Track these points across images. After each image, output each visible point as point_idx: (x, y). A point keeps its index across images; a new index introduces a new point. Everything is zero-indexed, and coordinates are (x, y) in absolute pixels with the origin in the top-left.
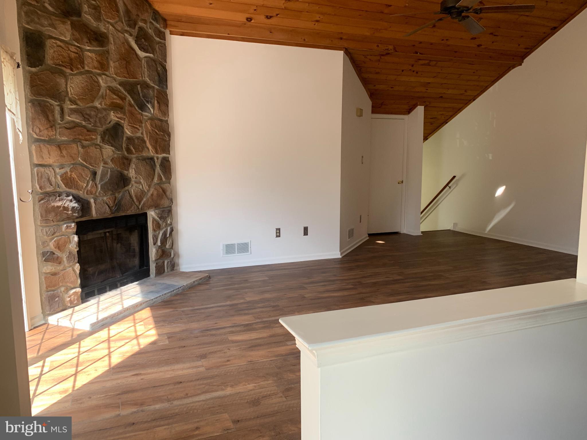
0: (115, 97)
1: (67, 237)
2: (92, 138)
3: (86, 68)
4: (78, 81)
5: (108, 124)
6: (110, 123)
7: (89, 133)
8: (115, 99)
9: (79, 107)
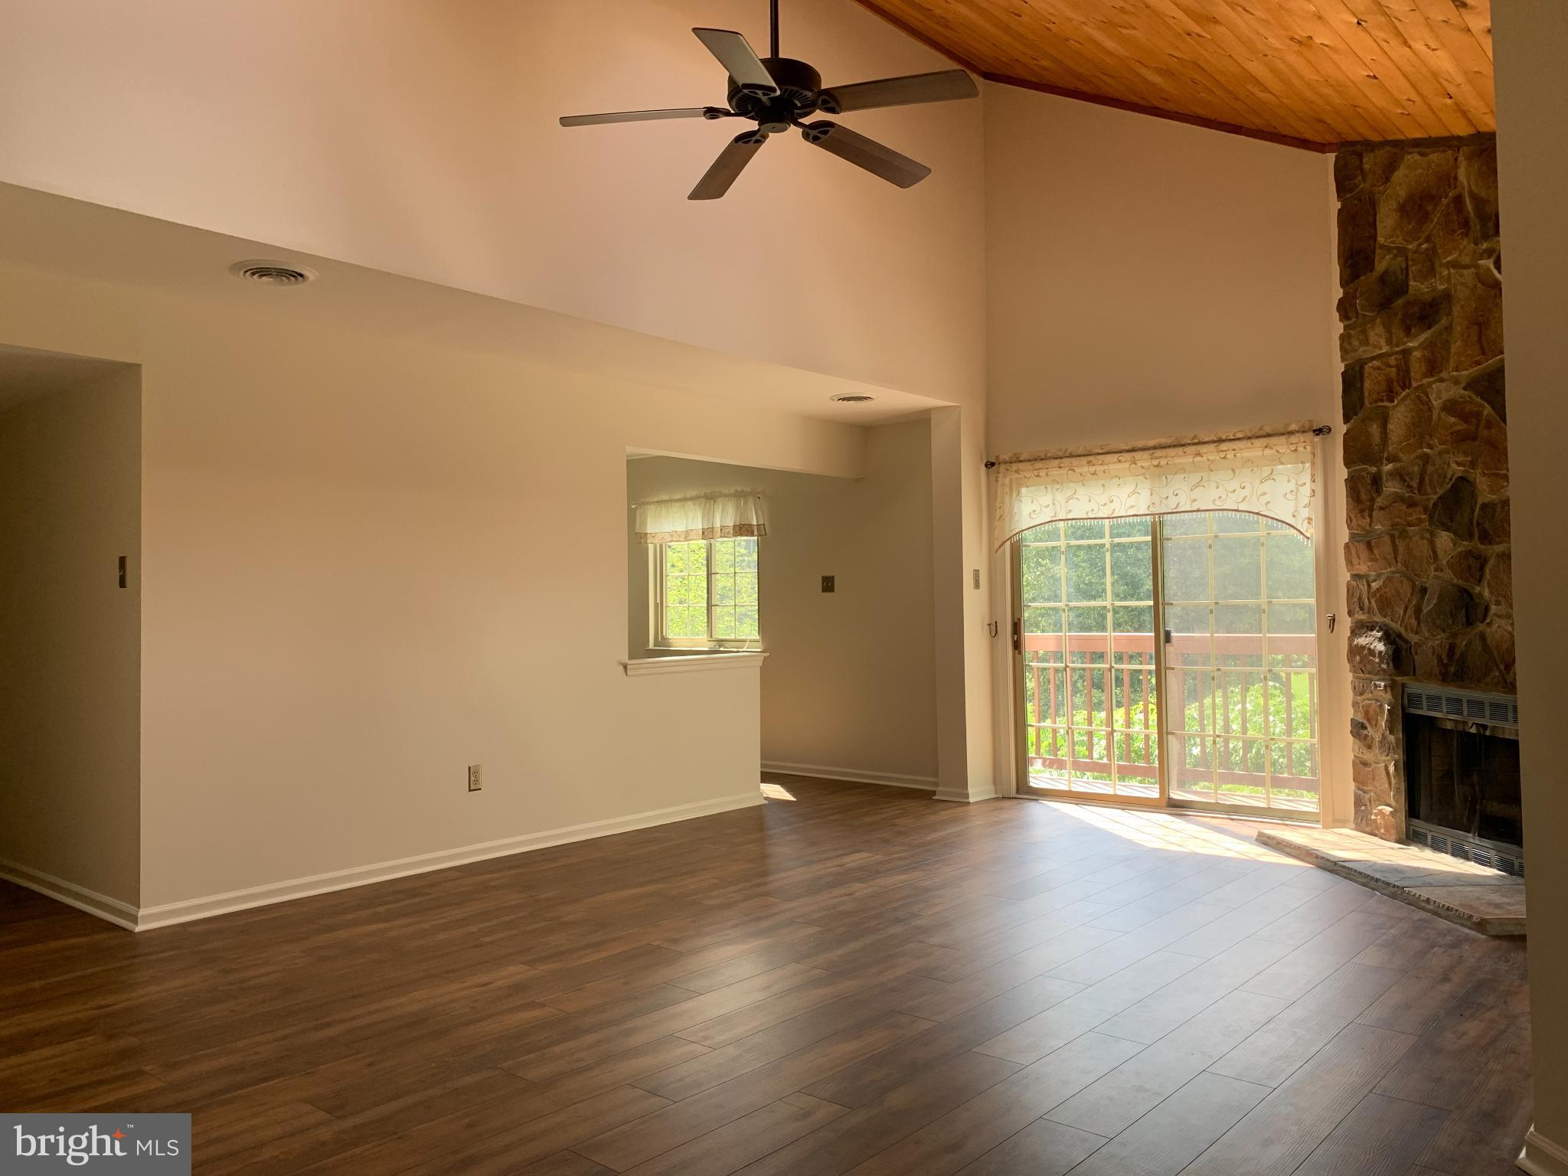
0: (1453, 420)
1: (1378, 704)
2: (1420, 518)
3: (1414, 384)
4: (1400, 416)
5: (1448, 483)
6: (1451, 480)
7: (1410, 510)
8: (1454, 424)
9: (1398, 465)
